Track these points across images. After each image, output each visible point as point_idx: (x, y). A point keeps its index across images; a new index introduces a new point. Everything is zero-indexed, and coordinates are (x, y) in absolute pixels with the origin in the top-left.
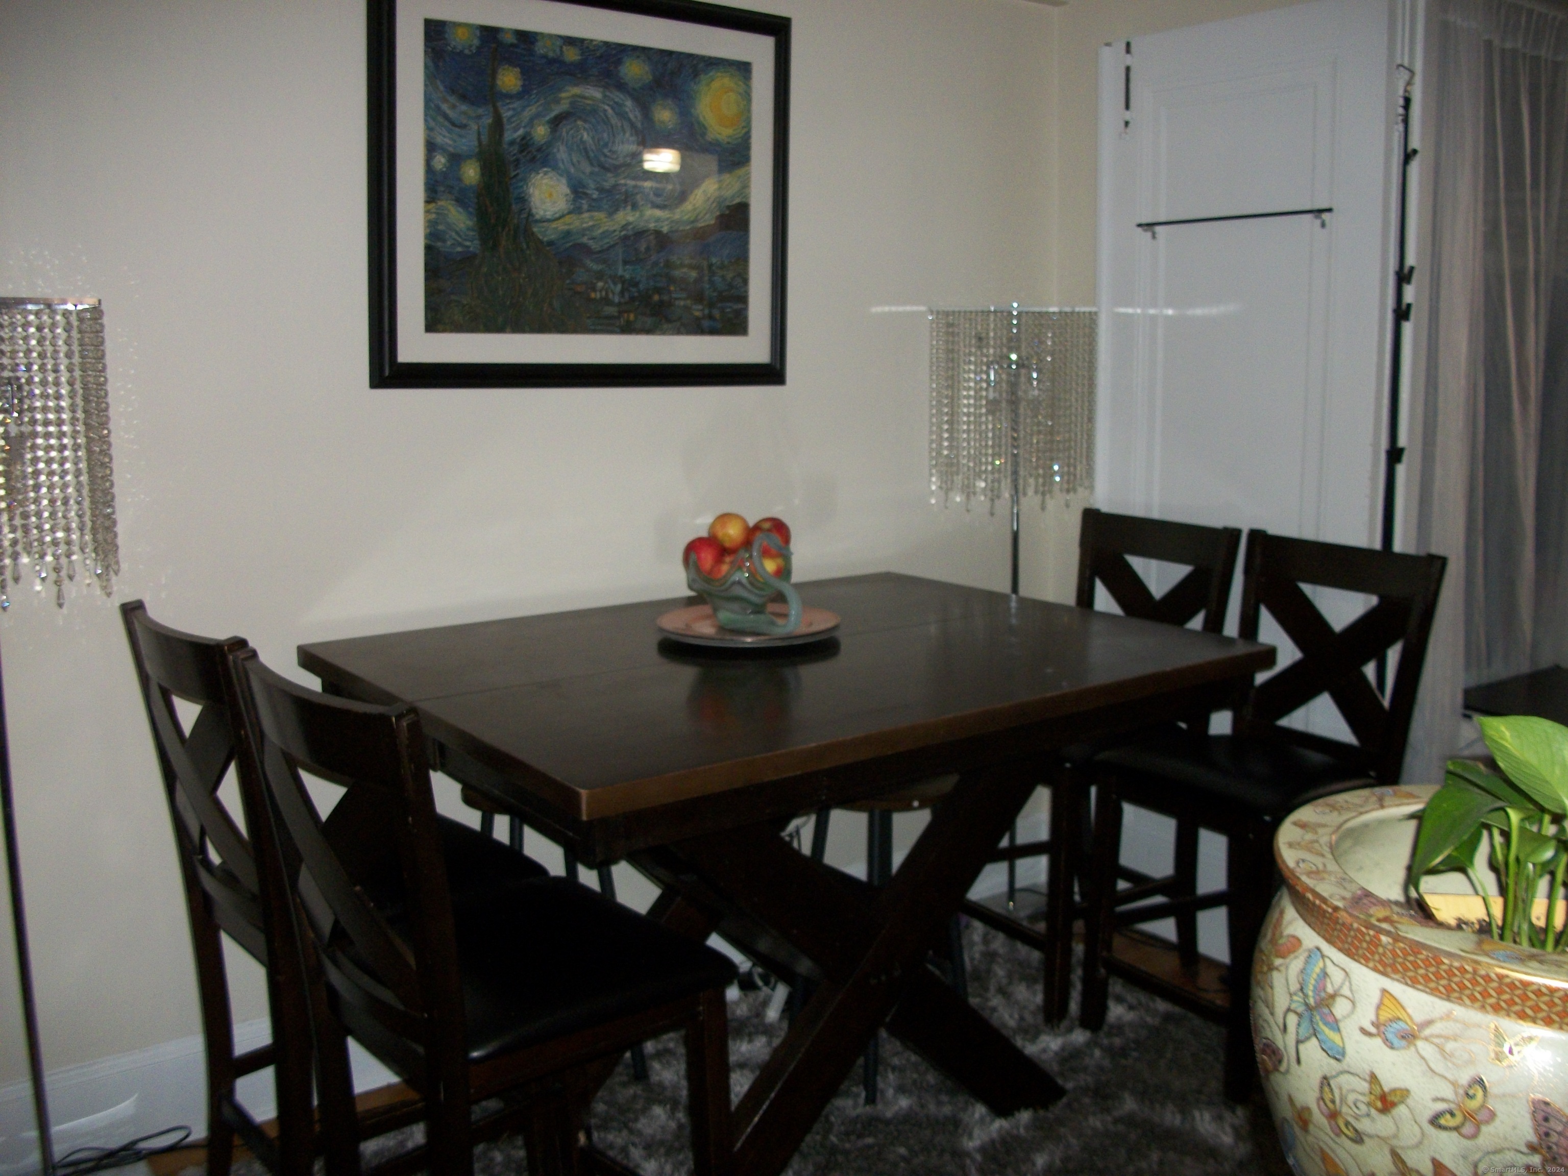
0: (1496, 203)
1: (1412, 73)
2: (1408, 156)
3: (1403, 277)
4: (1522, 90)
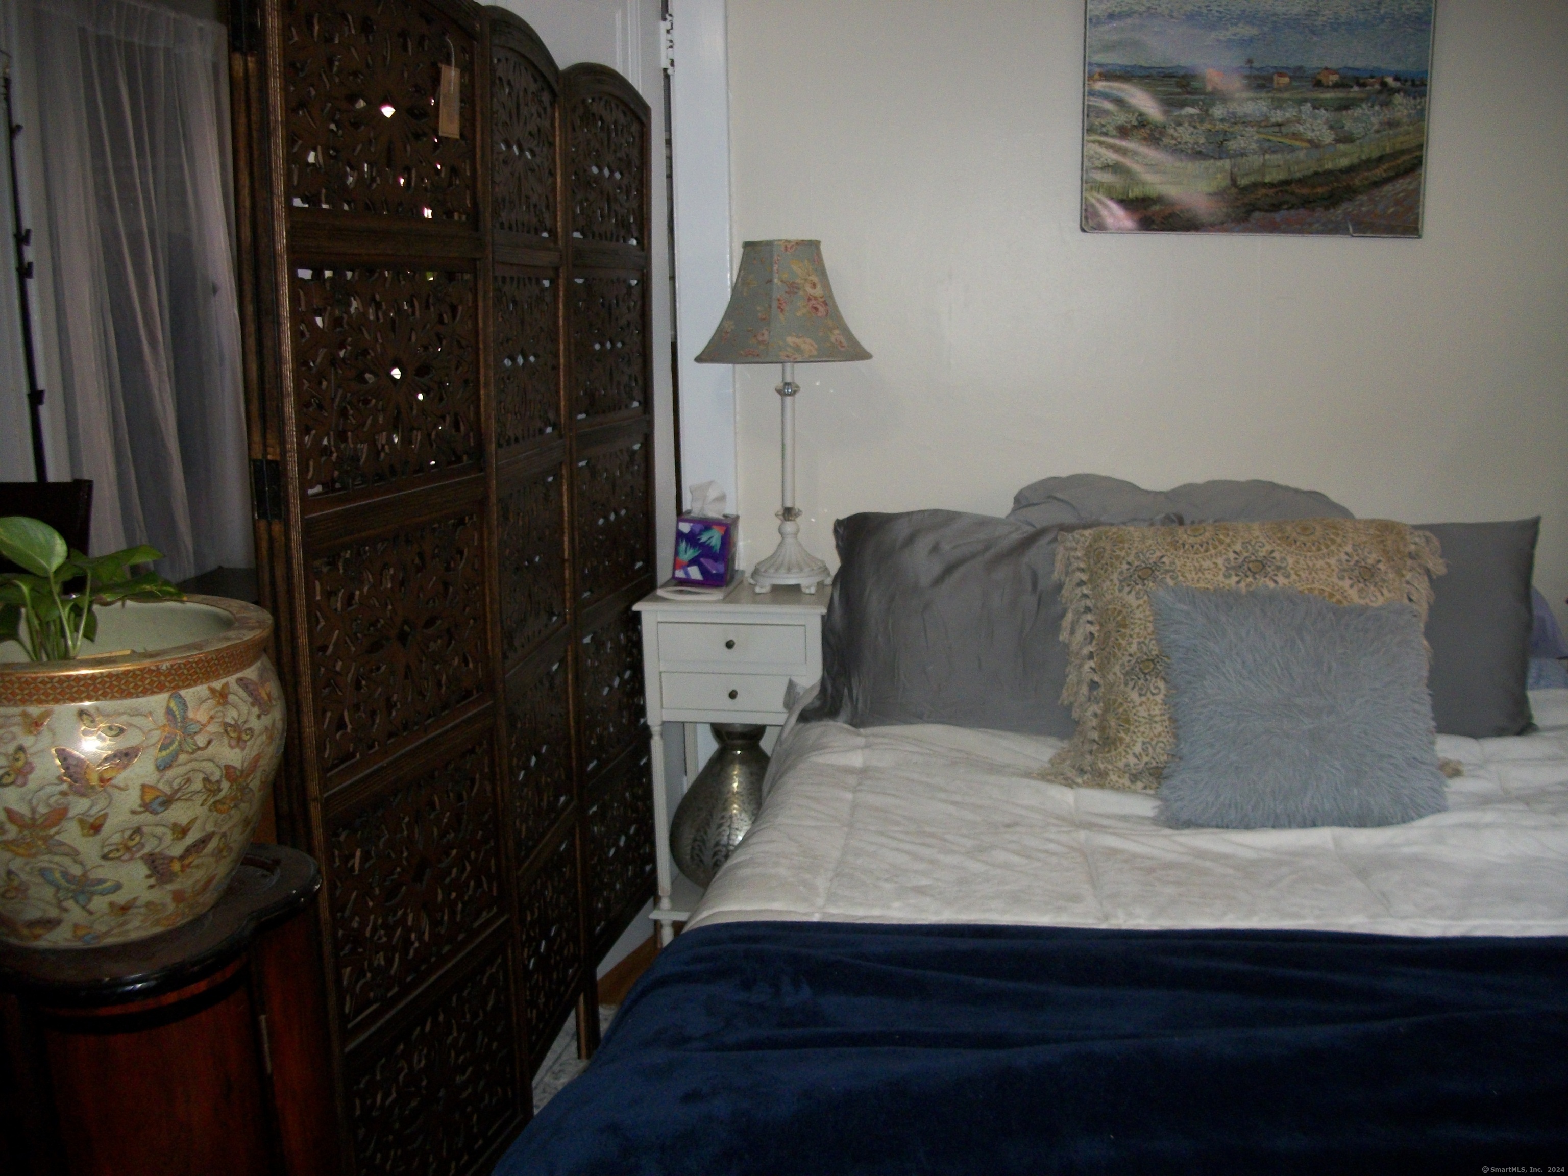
0: (105, 169)
1: (9, 57)
2: (13, 131)
3: (22, 238)
4: (120, 73)
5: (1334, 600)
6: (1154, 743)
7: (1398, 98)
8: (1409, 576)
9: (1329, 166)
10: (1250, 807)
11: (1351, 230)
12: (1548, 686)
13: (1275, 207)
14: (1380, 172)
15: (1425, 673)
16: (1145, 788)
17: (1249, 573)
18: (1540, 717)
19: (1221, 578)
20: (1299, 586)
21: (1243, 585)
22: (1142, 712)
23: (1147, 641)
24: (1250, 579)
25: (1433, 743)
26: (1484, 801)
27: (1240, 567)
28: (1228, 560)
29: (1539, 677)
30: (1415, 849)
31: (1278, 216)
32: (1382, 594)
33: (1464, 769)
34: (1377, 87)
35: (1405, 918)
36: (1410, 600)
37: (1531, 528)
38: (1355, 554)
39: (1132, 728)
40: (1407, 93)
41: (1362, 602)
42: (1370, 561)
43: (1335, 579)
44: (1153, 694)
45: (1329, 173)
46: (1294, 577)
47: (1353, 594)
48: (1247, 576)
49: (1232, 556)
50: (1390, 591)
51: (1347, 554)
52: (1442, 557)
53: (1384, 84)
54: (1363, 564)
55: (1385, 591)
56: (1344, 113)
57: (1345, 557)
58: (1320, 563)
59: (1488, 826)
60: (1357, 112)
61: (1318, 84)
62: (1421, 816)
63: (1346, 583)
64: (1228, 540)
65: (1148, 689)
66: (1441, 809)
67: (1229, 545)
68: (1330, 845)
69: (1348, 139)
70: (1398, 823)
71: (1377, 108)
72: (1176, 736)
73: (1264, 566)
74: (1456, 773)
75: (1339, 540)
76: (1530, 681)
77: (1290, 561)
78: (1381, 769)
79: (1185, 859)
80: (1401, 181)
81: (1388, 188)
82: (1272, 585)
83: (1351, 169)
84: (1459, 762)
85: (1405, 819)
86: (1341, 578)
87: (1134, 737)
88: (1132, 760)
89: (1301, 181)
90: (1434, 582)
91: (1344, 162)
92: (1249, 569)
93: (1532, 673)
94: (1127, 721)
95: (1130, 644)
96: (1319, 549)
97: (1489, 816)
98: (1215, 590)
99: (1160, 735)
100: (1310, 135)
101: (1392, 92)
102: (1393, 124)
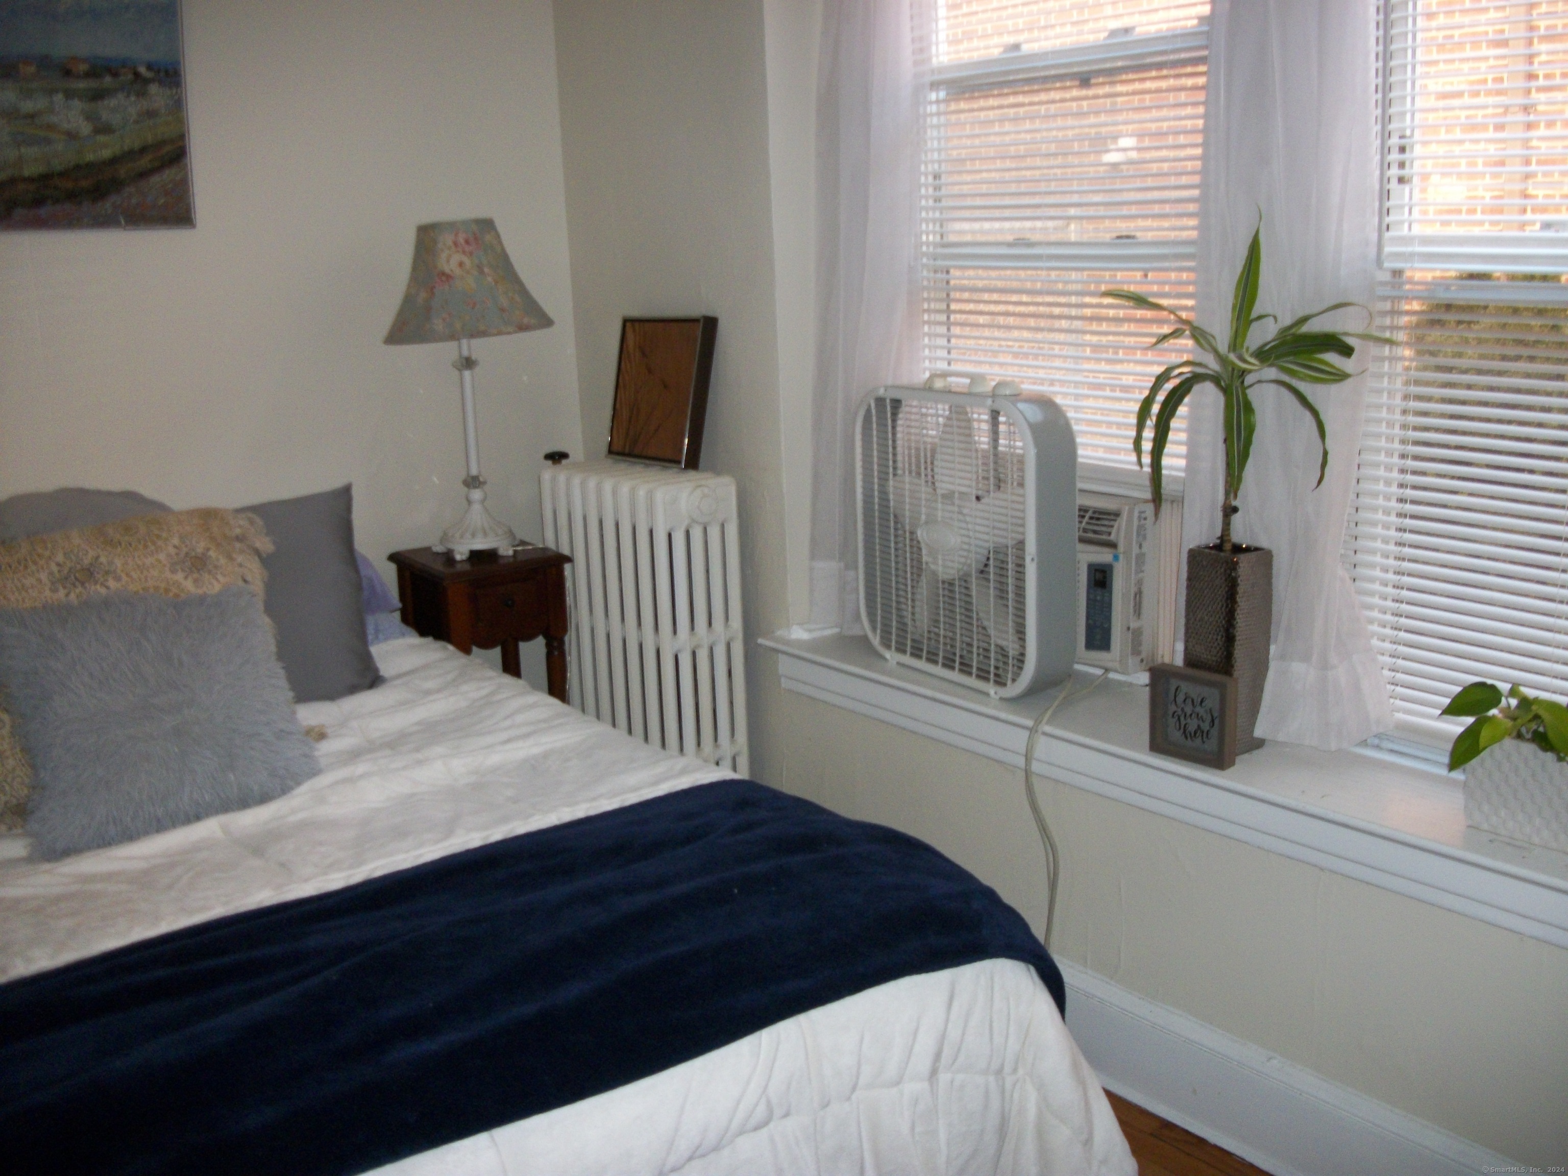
5: (171, 594)
7: (153, 88)
8: (240, 559)
9: (90, 157)
10: (129, 819)
11: (123, 222)
12: (387, 639)
13: (38, 202)
14: (144, 162)
15: (273, 648)
16: (10, 829)
17: (77, 583)
18: (385, 668)
19: (48, 593)
20: (132, 587)
21: (72, 596)
24: (79, 589)
25: (294, 713)
26: (354, 755)
27: (66, 578)
28: (51, 574)
29: (377, 631)
30: (300, 816)
31: (43, 211)
32: (217, 580)
33: (329, 731)
34: (130, 76)
35: (306, 880)
36: (245, 581)
37: (345, 494)
38: (183, 546)
40: (161, 83)
41: (200, 591)
42: (200, 550)
43: (168, 574)
45: (90, 165)
46: (124, 578)
47: (189, 585)
48: (75, 586)
49: (55, 568)
50: (224, 576)
51: (175, 547)
52: (267, 534)
53: (137, 75)
54: (193, 554)
55: (220, 577)
56: (100, 103)
57: (173, 551)
58: (149, 561)
59: (361, 777)
60: (112, 102)
61: (67, 73)
62: (299, 784)
63: (179, 576)
64: (47, 553)
66: (315, 772)
67: (50, 558)
68: (219, 834)
69: (104, 129)
70: (279, 796)
71: (133, 98)
72: (33, 767)
73: (92, 574)
74: (322, 736)
75: (164, 535)
76: (370, 637)
77: (118, 563)
78: (252, 748)
79: (74, 888)
80: (167, 172)
81: (155, 179)
82: (103, 591)
83: (114, 161)
84: (323, 726)
85: (285, 790)
86: (173, 572)
89: (62, 174)
90: (266, 561)
91: (106, 154)
92: (76, 579)
93: (370, 630)
96: (146, 547)
97: (361, 768)
98: (44, 607)
99: (14, 769)
100: (65, 126)
101: (146, 81)
102: (151, 114)
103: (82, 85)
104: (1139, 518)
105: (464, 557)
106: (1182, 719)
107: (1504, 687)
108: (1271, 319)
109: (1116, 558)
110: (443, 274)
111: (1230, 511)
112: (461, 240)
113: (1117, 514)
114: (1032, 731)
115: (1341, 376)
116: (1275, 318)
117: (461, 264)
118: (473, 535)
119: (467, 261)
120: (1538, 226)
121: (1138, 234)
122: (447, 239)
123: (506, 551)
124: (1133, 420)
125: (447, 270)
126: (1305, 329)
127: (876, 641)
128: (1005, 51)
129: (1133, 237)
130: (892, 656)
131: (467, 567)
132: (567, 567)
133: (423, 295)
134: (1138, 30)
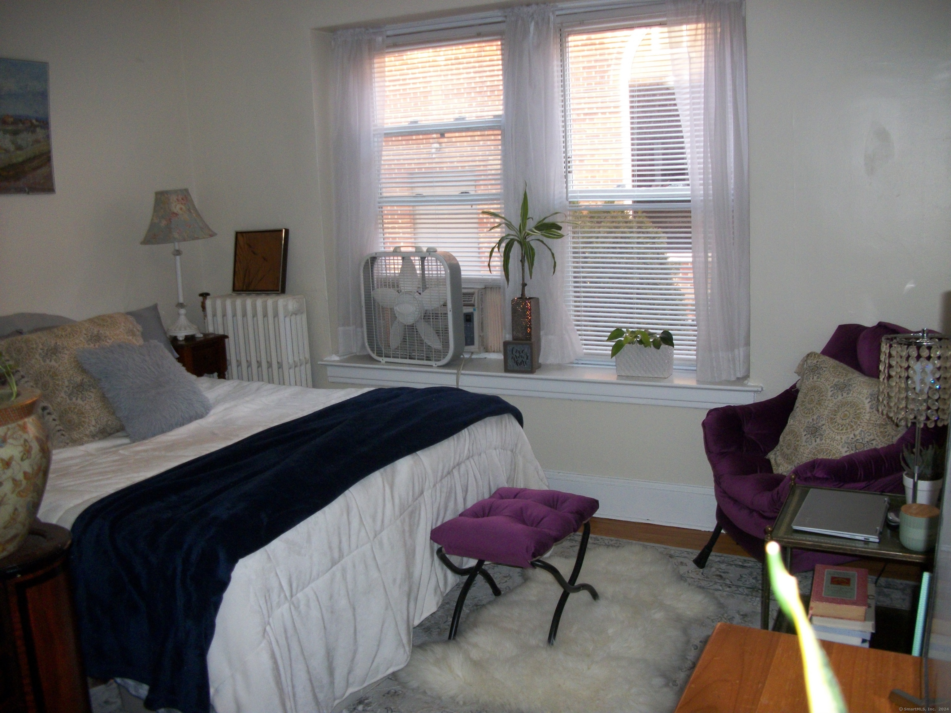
6: (99, 418)
7: (38, 130)
9: (14, 161)
11: (27, 192)
14: (35, 163)
22: (88, 407)
23: (72, 379)
34: (29, 124)
37: (156, 308)
39: (86, 415)
40: (41, 127)
44: (89, 399)
45: (14, 165)
53: (32, 124)
56: (17, 136)
57: (85, 336)
60: (22, 136)
61: (5, 122)
65: (86, 397)
69: (20, 148)
71: (30, 134)
80: (43, 168)
81: (40, 171)
83: (23, 163)
87: (90, 418)
88: (92, 428)
89: (3, 169)
91: (20, 159)
94: (83, 413)
95: (64, 382)
100: (4, 147)
101: (36, 127)
102: (37, 141)
103: (10, 128)
104: (481, 295)
105: (183, 339)
106: (515, 359)
107: (624, 330)
108: (531, 219)
109: (474, 310)
110: (174, 213)
111: (524, 285)
112: (180, 199)
113: (473, 294)
114: (457, 374)
115: (561, 236)
116: (532, 218)
117: (181, 209)
118: (180, 330)
119: (183, 207)
120: (615, 186)
121: (470, 192)
122: (173, 198)
123: (199, 335)
124: (488, 255)
125: (175, 211)
126: (546, 221)
127: (374, 356)
128: (409, 124)
129: (468, 193)
130: (383, 360)
131: (183, 343)
132: (226, 340)
133: (164, 223)
134: (467, 119)
